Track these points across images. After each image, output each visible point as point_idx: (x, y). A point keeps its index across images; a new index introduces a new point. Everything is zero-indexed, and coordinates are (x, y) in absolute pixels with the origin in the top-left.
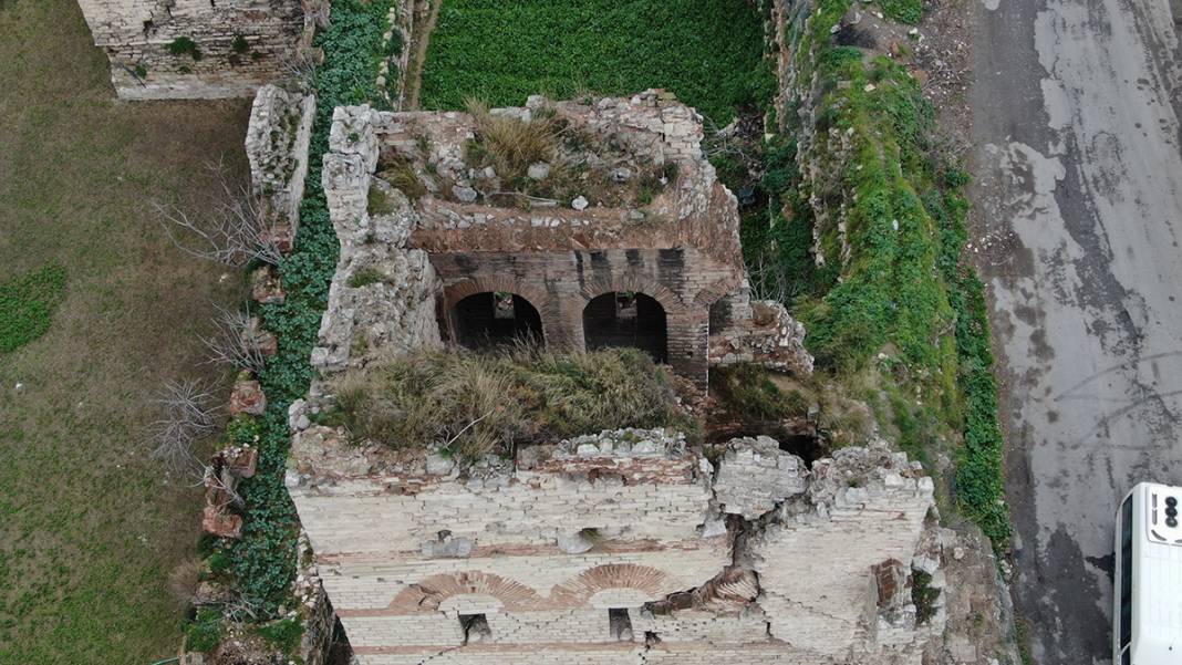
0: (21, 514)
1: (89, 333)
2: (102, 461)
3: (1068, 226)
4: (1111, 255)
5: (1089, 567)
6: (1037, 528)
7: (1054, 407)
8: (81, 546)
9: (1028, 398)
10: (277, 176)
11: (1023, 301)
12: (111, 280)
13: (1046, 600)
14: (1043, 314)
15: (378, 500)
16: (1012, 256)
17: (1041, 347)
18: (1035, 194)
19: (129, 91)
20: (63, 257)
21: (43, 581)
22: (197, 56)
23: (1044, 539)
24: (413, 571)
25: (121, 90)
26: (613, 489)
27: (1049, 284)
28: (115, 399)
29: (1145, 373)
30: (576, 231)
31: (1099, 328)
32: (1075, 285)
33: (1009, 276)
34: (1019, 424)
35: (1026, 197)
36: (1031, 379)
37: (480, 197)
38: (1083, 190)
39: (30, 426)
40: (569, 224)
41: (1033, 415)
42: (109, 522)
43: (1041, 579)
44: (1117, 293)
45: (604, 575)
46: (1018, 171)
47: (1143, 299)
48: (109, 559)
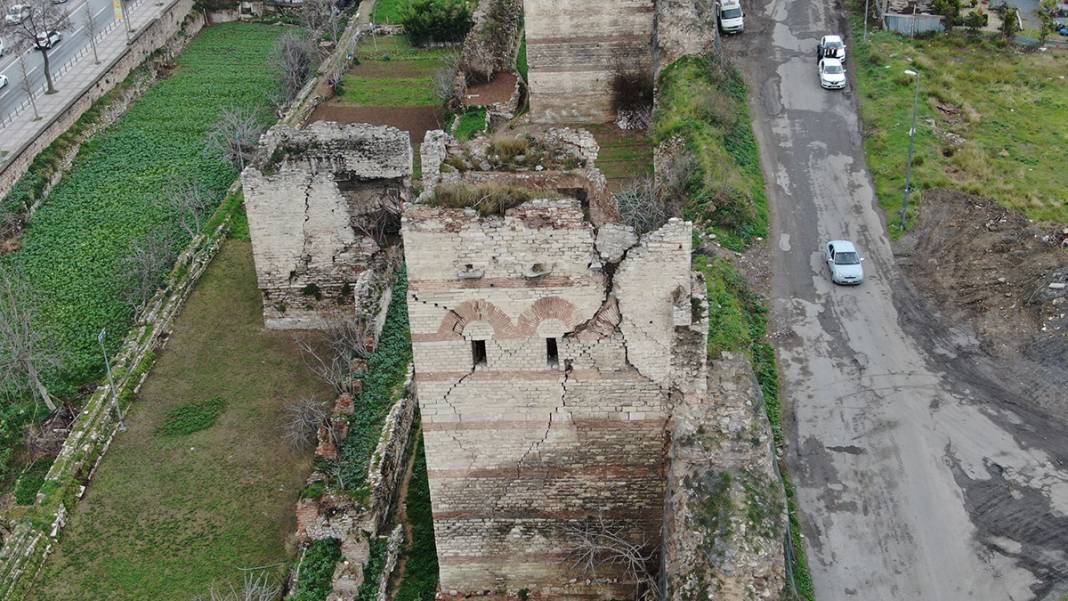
0: (189, 503)
1: (238, 426)
2: (242, 480)
3: (824, 328)
4: (849, 339)
5: (827, 451)
6: (797, 436)
7: (811, 393)
8: (225, 516)
9: (796, 390)
10: (370, 312)
11: (796, 356)
12: (254, 405)
13: (802, 462)
14: (807, 360)
15: (443, 235)
16: (791, 339)
17: (805, 371)
18: (806, 317)
19: (274, 322)
20: (225, 395)
21: (200, 531)
22: (319, 297)
23: (802, 441)
24: (452, 298)
25: (268, 322)
26: (548, 231)
27: (812, 349)
28: (252, 455)
29: (866, 381)
30: (537, 180)
31: (840, 365)
32: (827, 351)
33: (788, 347)
34: (791, 400)
35: (801, 318)
36: (799, 383)
37: (492, 168)
38: (834, 316)
39: (198, 466)
40: (534, 177)
41: (800, 396)
42: (243, 507)
43: (799, 455)
44: (851, 353)
45: (545, 306)
46: (796, 308)
47: (866, 356)
48: (243, 522)
